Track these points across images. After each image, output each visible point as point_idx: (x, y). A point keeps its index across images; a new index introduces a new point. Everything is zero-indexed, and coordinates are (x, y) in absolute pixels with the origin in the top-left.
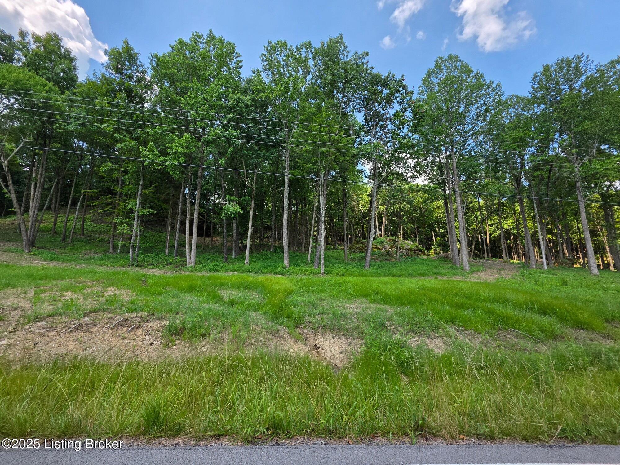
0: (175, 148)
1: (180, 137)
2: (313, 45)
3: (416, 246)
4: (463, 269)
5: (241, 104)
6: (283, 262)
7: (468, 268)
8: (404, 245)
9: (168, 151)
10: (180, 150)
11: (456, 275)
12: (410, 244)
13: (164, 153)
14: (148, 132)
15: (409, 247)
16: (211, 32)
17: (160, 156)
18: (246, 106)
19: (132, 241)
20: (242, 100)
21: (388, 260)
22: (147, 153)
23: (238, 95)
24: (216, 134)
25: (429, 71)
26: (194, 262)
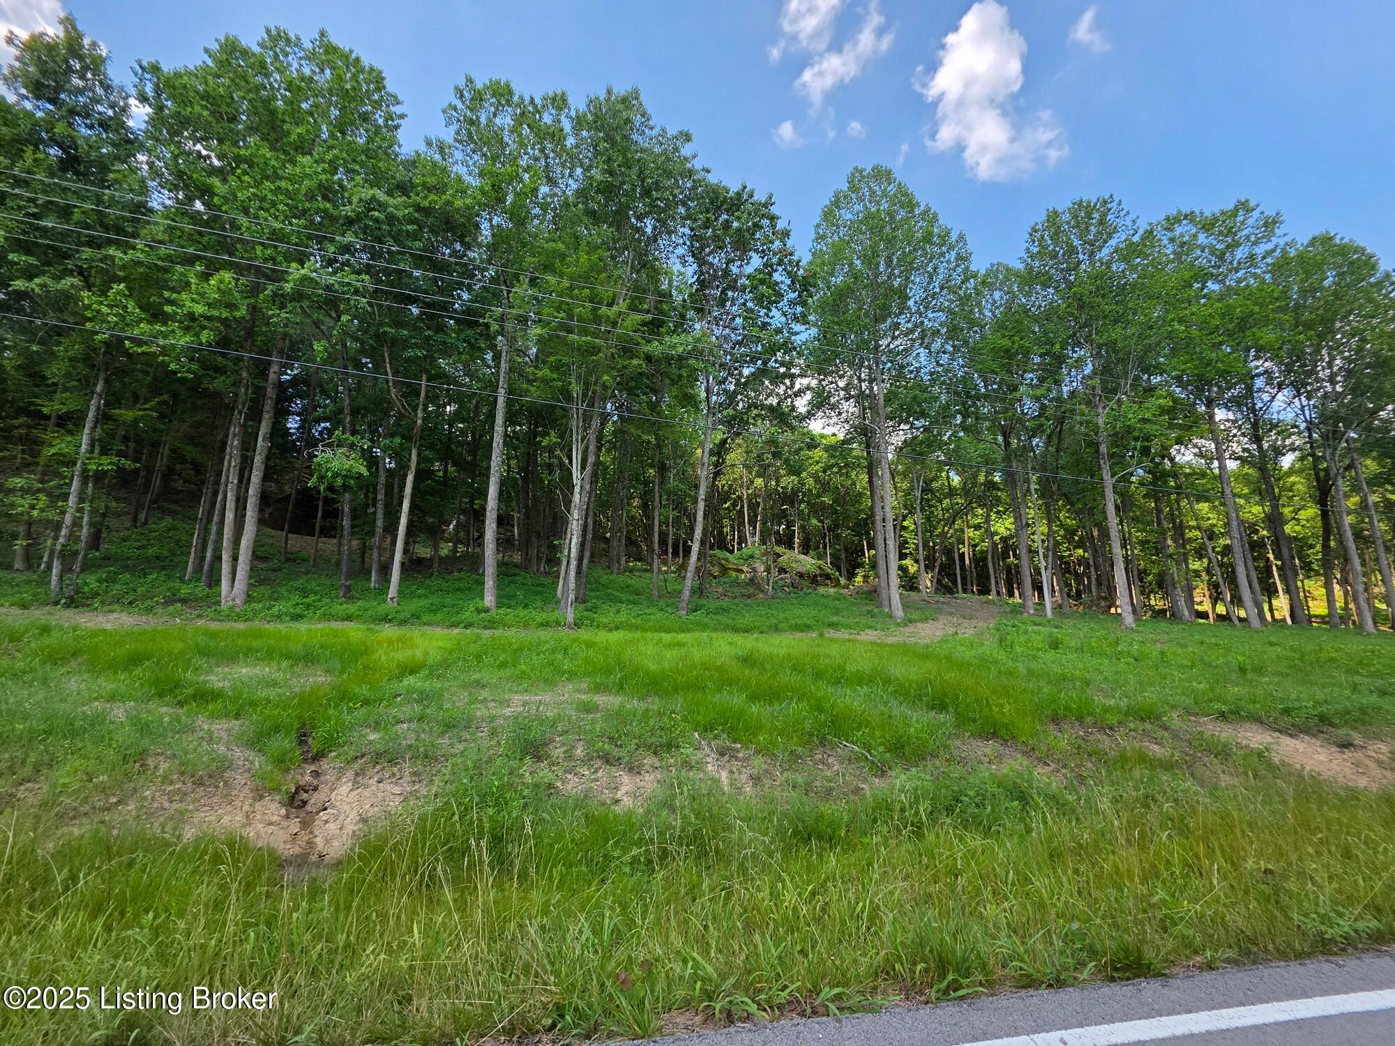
0: (188, 304)
1: (205, 277)
2: (571, 101)
3: (820, 568)
4: (891, 617)
5: (376, 214)
6: (482, 598)
7: (899, 612)
8: (794, 565)
9: (168, 309)
10: (199, 309)
11: (870, 627)
12: (809, 563)
13: (156, 315)
14: (113, 258)
15: (802, 569)
16: (322, 34)
17: (141, 320)
18: (391, 219)
19: (62, 540)
20: (380, 204)
21: (749, 597)
22: (105, 309)
23: (371, 192)
24: (305, 279)
25: (837, 196)
26: (243, 596)
